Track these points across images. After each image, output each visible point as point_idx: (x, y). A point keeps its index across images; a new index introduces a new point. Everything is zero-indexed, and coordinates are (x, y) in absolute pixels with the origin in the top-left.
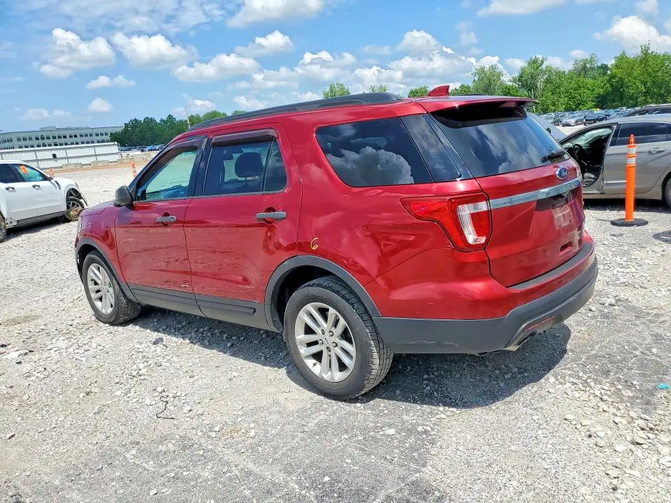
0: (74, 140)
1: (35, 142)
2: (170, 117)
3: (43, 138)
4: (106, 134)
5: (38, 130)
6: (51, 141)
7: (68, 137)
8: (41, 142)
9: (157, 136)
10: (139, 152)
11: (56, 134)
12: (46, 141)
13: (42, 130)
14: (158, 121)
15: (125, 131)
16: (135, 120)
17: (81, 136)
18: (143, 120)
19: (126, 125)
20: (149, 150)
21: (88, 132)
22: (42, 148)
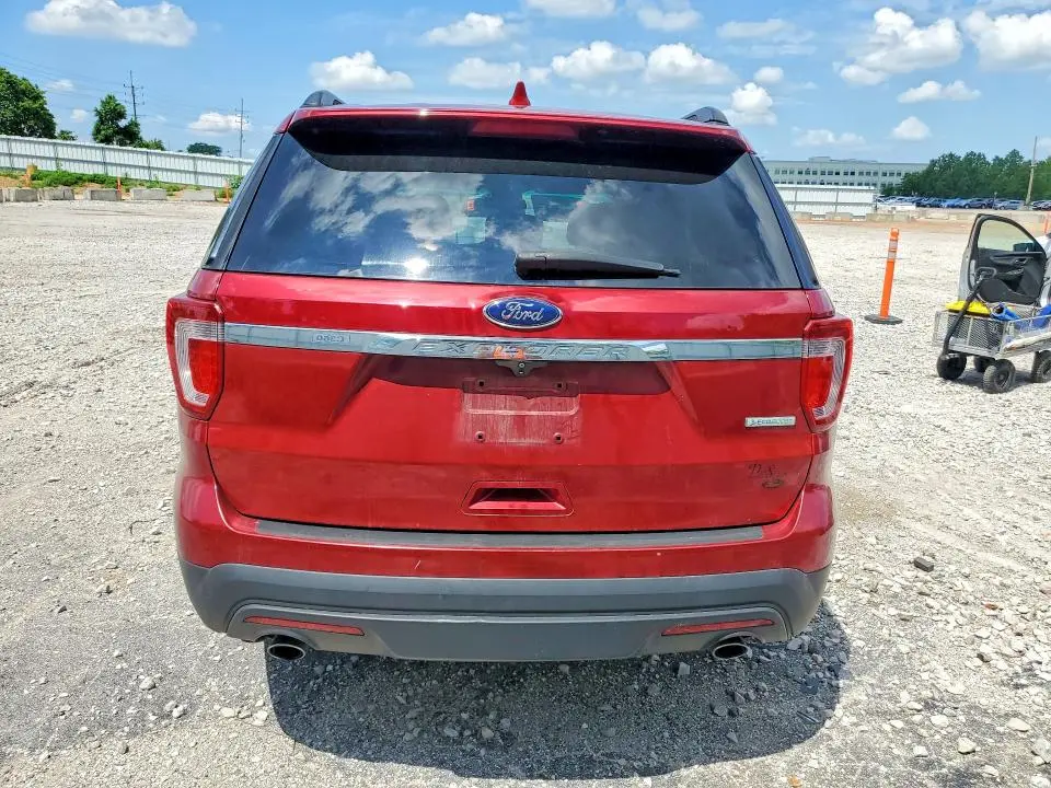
0: (849, 178)
1: (796, 177)
2: (1015, 154)
3: (808, 173)
4: (899, 174)
5: (807, 159)
6: (819, 178)
7: (842, 173)
8: (804, 177)
9: (978, 184)
10: (913, 207)
11: (827, 168)
12: (811, 178)
13: (812, 161)
14: (990, 159)
15: (929, 171)
16: (951, 155)
17: (861, 173)
18: (963, 157)
19: (933, 163)
20: (948, 206)
21: (872, 169)
22: (811, 186)
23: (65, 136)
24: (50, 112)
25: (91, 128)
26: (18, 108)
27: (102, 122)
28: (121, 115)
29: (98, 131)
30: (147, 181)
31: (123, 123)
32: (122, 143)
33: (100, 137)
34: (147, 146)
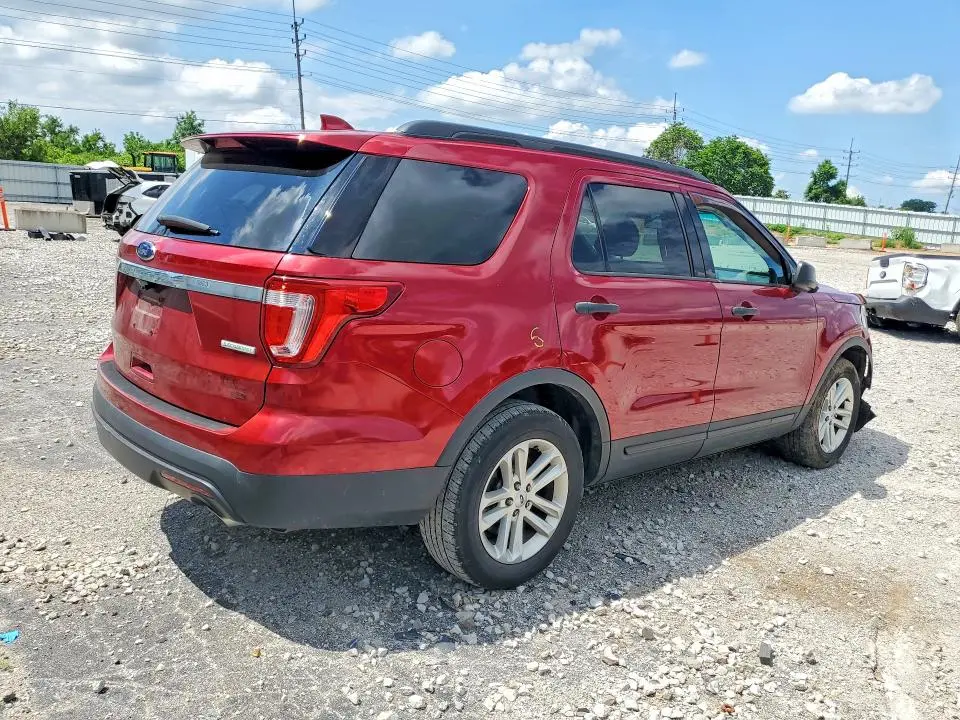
23: (782, 195)
24: (772, 176)
25: (805, 188)
26: (747, 173)
27: (815, 183)
28: (832, 176)
29: (810, 189)
30: (820, 231)
31: (832, 183)
32: (827, 201)
33: (811, 195)
34: (849, 202)
